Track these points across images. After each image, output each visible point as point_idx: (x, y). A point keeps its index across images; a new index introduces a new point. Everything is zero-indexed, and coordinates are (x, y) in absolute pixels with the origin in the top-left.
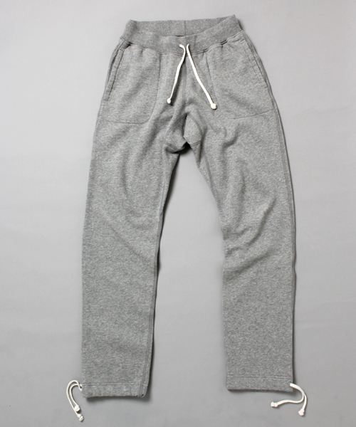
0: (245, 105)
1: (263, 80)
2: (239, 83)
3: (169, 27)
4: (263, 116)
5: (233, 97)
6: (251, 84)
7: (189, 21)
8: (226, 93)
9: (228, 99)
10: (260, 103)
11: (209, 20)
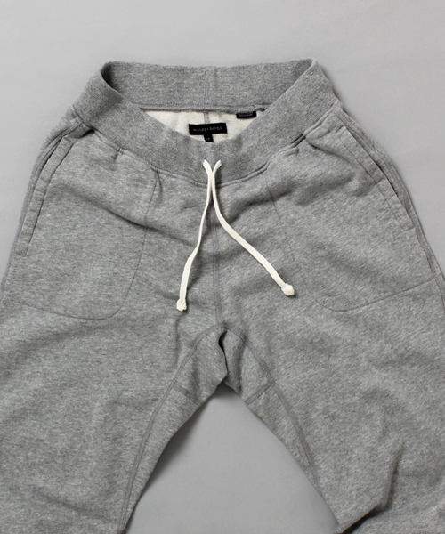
0: (366, 275)
1: (402, 211)
2: (349, 222)
3: (179, 85)
4: (410, 295)
5: (338, 262)
6: (375, 221)
7: (225, 70)
8: (320, 253)
9: (326, 265)
10: (401, 268)
11: (273, 66)
